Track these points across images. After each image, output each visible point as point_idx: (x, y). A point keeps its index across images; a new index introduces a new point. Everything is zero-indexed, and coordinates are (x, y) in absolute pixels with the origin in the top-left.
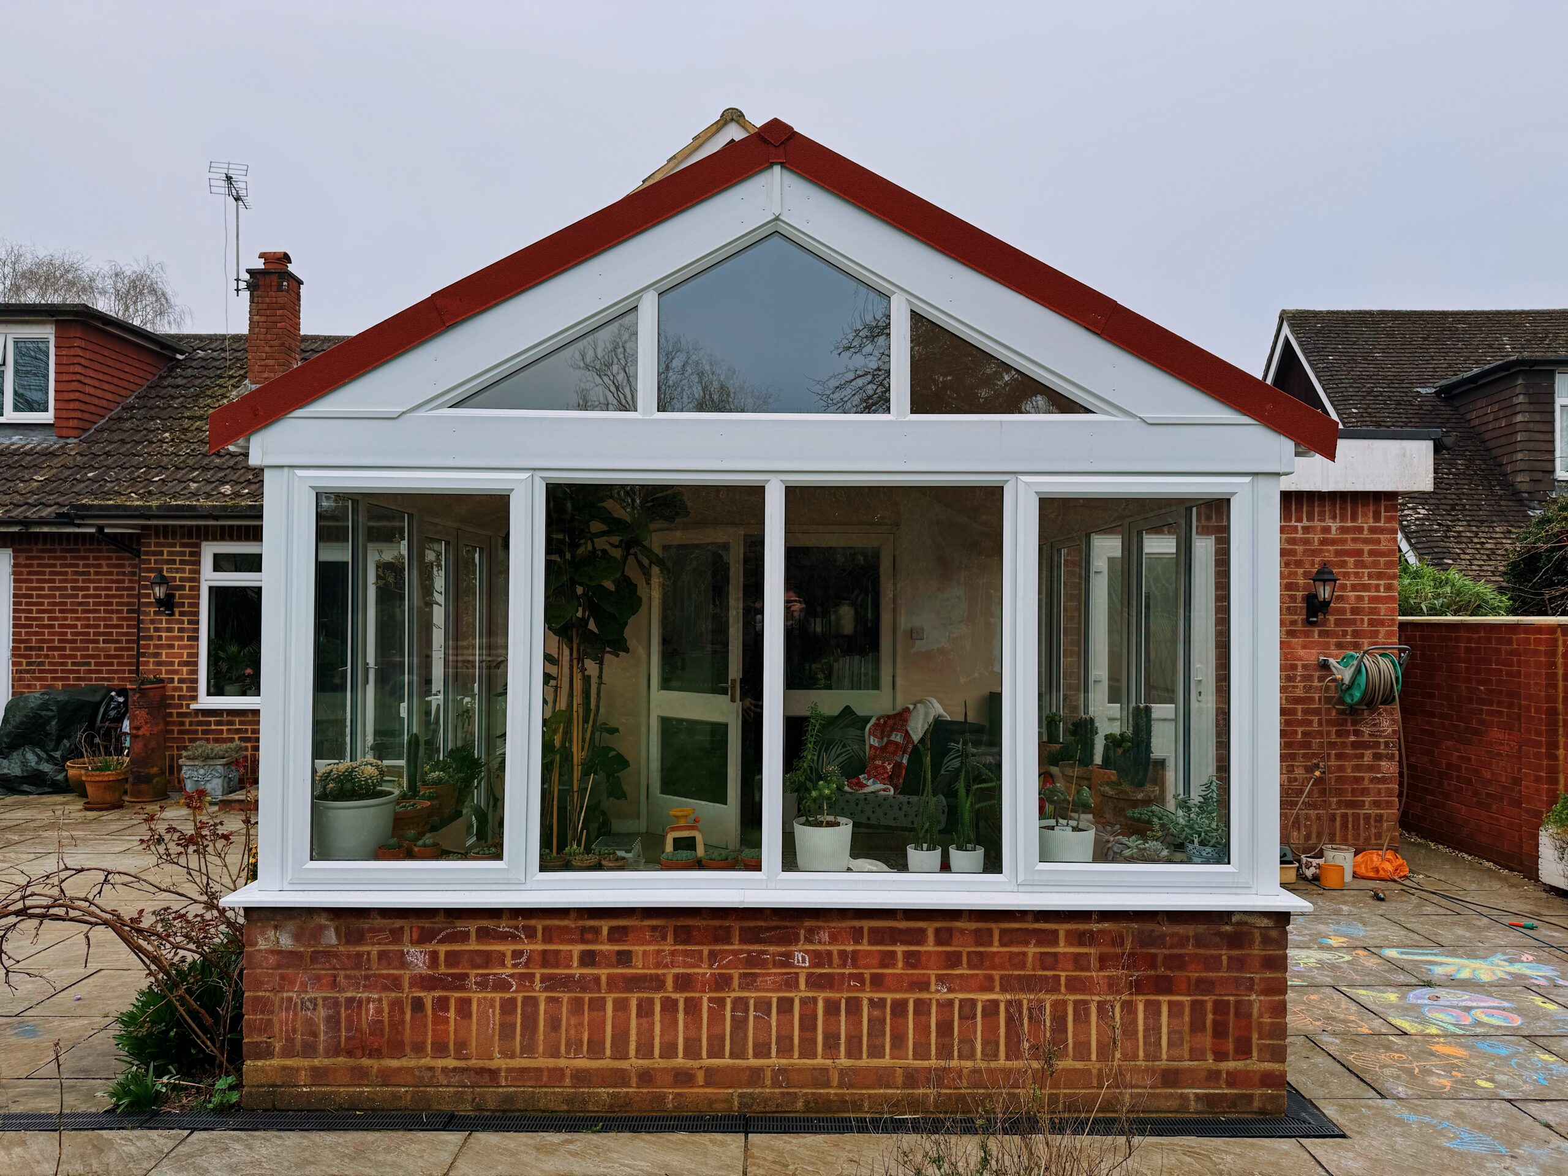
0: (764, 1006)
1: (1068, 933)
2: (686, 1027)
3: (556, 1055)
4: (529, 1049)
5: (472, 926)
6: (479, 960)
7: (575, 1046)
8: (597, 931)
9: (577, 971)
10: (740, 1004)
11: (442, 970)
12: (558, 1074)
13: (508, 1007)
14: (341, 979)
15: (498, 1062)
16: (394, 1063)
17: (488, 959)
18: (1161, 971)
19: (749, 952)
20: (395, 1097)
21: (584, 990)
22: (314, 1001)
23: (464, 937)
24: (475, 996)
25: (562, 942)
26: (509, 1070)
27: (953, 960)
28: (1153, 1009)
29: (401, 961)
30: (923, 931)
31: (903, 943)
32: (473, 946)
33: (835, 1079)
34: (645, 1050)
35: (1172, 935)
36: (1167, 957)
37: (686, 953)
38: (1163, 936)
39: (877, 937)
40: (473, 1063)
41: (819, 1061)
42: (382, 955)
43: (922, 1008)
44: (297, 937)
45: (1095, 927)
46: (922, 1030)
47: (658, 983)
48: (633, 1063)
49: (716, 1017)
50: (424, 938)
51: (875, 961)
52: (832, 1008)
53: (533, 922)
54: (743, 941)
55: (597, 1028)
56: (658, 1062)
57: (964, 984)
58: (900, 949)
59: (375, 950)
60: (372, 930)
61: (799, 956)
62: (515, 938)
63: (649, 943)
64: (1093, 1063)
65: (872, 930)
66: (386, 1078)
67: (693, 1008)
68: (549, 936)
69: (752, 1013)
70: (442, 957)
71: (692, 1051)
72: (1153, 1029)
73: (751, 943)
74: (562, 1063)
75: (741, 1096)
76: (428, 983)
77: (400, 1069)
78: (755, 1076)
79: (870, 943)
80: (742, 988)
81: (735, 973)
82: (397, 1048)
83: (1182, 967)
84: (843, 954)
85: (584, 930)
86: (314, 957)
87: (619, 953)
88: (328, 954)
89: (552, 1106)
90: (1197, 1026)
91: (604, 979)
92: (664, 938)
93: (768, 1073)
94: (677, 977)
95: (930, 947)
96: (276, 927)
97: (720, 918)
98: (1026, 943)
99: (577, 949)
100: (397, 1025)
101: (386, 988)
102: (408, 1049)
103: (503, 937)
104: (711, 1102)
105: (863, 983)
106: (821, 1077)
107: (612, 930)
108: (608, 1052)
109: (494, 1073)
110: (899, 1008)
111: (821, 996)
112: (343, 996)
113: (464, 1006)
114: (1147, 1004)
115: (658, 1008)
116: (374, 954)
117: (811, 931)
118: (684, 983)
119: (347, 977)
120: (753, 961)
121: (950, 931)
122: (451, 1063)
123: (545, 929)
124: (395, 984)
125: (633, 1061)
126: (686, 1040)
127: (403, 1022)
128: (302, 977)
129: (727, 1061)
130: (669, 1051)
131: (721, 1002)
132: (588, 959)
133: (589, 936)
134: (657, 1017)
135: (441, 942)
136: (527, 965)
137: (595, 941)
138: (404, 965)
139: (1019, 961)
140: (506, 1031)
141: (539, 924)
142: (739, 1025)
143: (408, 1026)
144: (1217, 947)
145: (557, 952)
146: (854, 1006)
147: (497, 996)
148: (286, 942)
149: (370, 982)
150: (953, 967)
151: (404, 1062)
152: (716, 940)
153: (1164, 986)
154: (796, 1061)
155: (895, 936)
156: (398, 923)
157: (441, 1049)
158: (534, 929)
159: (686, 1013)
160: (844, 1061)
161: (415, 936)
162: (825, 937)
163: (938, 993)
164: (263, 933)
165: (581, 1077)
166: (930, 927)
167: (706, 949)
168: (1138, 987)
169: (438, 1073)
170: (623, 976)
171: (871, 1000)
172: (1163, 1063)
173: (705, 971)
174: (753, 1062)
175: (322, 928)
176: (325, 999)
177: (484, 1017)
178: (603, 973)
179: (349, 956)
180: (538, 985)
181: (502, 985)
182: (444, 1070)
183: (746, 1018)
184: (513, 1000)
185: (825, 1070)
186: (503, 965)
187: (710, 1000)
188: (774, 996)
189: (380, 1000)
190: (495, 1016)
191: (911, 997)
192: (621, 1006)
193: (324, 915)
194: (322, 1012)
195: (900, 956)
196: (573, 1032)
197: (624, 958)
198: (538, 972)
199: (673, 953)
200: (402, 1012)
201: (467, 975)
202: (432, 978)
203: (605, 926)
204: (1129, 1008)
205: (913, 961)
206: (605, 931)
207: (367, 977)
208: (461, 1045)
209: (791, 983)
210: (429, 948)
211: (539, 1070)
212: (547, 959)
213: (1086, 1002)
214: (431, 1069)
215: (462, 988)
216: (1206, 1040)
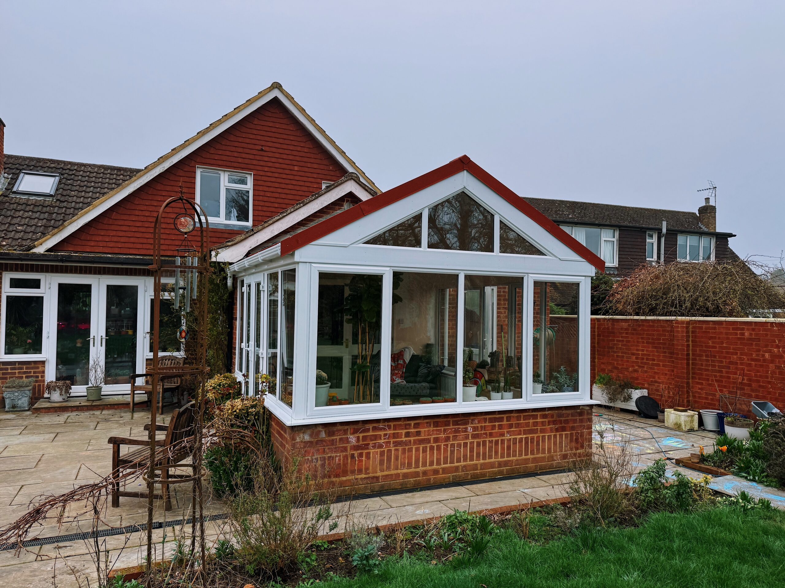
0: (459, 445)
1: (540, 415)
2: (437, 455)
3: (397, 469)
4: (388, 468)
5: (370, 426)
6: (373, 438)
7: (403, 464)
8: (410, 425)
9: (404, 439)
10: (453, 445)
11: (361, 443)
12: (398, 475)
13: (382, 454)
14: (326, 450)
15: (379, 474)
16: (344, 479)
17: (376, 437)
18: (563, 425)
19: (455, 428)
20: (345, 491)
21: (406, 445)
22: (317, 459)
23: (368, 430)
24: (372, 451)
25: (399, 430)
26: (382, 476)
27: (511, 426)
28: (561, 436)
29: (347, 441)
30: (503, 417)
31: (498, 422)
32: (371, 433)
33: (479, 467)
34: (424, 464)
35: (566, 414)
36: (565, 420)
37: (437, 430)
38: (563, 414)
39: (491, 420)
40: (371, 475)
41: (475, 462)
42: (341, 439)
43: (503, 441)
44: (311, 436)
45: (547, 413)
46: (503, 449)
47: (428, 441)
48: (421, 469)
49: (445, 450)
50: (355, 432)
51: (490, 428)
52: (478, 444)
53: (390, 423)
54: (453, 425)
55: (410, 458)
56: (428, 468)
57: (514, 433)
58: (497, 424)
59: (338, 437)
60: (338, 431)
61: (469, 428)
62: (384, 429)
63: (426, 428)
64: (547, 455)
65: (490, 419)
66: (341, 484)
67: (439, 448)
68: (395, 428)
69: (456, 448)
70: (361, 438)
71: (438, 463)
72: (561, 443)
73: (456, 425)
74: (399, 471)
75: (453, 476)
76: (356, 448)
77: (346, 480)
78: (457, 468)
79: (489, 423)
80: (453, 440)
81: (451, 435)
82: (345, 473)
83: (568, 423)
84: (481, 427)
85: (406, 425)
86: (317, 443)
87: (417, 432)
88: (322, 441)
89: (396, 487)
90: (571, 441)
91: (412, 441)
92: (430, 426)
93: (460, 467)
94: (434, 438)
95: (505, 422)
96: (303, 433)
97: (447, 418)
98: (530, 419)
99: (404, 431)
100: (345, 465)
101: (342, 451)
102: (349, 473)
103: (381, 429)
104: (444, 479)
105: (487, 435)
106: (475, 467)
107: (415, 424)
108: (413, 466)
109: (377, 478)
110: (497, 442)
111: (475, 441)
112: (326, 456)
113: (368, 454)
114: (560, 435)
115: (428, 449)
116: (338, 440)
117: (473, 420)
118: (436, 440)
119: (329, 449)
120: (457, 431)
121: (510, 417)
122: (363, 476)
123: (394, 425)
124: (345, 449)
125: (421, 468)
126: (437, 459)
127: (347, 463)
128: (312, 450)
129: (449, 465)
130: (432, 464)
131: (447, 445)
132: (408, 435)
133: (408, 427)
134: (428, 452)
135: (360, 433)
136: (388, 438)
137: (410, 428)
138: (348, 442)
139: (527, 425)
140: (382, 462)
141: (392, 424)
142: (452, 452)
143: (349, 464)
144: (576, 416)
145: (398, 433)
146: (484, 443)
147: (379, 450)
148: (307, 438)
149: (336, 450)
150: (511, 428)
151: (348, 478)
152: (446, 425)
153: (563, 429)
154: (469, 463)
155: (496, 420)
156: (346, 427)
157: (360, 471)
158: (391, 426)
159: (437, 450)
160: (482, 461)
161: (352, 431)
162: (476, 421)
163: (507, 437)
164: (298, 435)
165: (405, 476)
166: (505, 416)
167: (442, 428)
168: (557, 430)
169: (359, 480)
170: (418, 440)
171: (489, 441)
172: (563, 452)
173: (442, 436)
174: (456, 464)
175: (320, 431)
176: (320, 458)
177: (374, 458)
178: (412, 439)
179: (329, 441)
180: (392, 445)
181: (380, 446)
182: (361, 479)
183: (454, 450)
184: (384, 451)
185: (476, 465)
186: (381, 439)
187: (444, 445)
188: (462, 442)
189: (340, 456)
190: (378, 457)
191: (500, 438)
192: (417, 450)
193: (321, 427)
194: (319, 462)
195: (497, 426)
196: (402, 460)
197: (418, 434)
198: (392, 441)
199: (433, 431)
200: (347, 459)
201: (369, 444)
202: (358, 446)
203: (412, 423)
204: (555, 436)
205: (500, 427)
206: (413, 425)
207: (336, 448)
208: (367, 469)
209: (467, 437)
210: (356, 435)
211: (392, 475)
212: (395, 436)
213: (545, 436)
214: (357, 479)
215: (368, 449)
216: (574, 444)
